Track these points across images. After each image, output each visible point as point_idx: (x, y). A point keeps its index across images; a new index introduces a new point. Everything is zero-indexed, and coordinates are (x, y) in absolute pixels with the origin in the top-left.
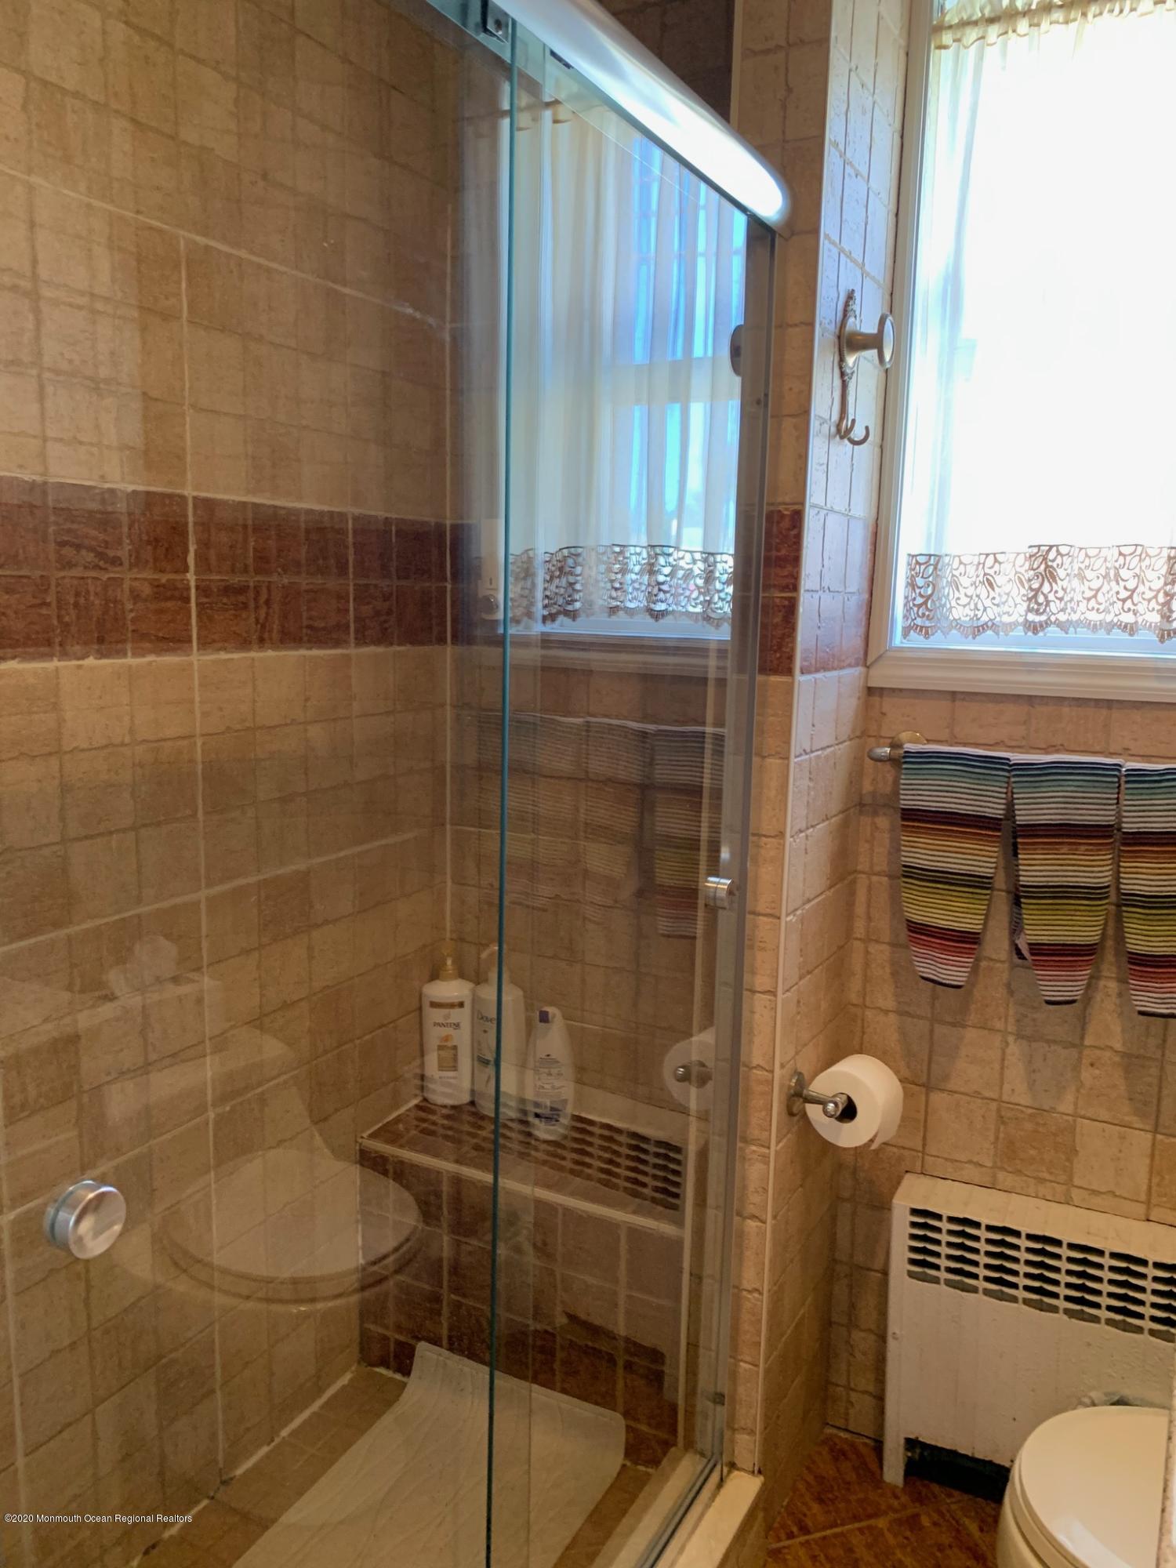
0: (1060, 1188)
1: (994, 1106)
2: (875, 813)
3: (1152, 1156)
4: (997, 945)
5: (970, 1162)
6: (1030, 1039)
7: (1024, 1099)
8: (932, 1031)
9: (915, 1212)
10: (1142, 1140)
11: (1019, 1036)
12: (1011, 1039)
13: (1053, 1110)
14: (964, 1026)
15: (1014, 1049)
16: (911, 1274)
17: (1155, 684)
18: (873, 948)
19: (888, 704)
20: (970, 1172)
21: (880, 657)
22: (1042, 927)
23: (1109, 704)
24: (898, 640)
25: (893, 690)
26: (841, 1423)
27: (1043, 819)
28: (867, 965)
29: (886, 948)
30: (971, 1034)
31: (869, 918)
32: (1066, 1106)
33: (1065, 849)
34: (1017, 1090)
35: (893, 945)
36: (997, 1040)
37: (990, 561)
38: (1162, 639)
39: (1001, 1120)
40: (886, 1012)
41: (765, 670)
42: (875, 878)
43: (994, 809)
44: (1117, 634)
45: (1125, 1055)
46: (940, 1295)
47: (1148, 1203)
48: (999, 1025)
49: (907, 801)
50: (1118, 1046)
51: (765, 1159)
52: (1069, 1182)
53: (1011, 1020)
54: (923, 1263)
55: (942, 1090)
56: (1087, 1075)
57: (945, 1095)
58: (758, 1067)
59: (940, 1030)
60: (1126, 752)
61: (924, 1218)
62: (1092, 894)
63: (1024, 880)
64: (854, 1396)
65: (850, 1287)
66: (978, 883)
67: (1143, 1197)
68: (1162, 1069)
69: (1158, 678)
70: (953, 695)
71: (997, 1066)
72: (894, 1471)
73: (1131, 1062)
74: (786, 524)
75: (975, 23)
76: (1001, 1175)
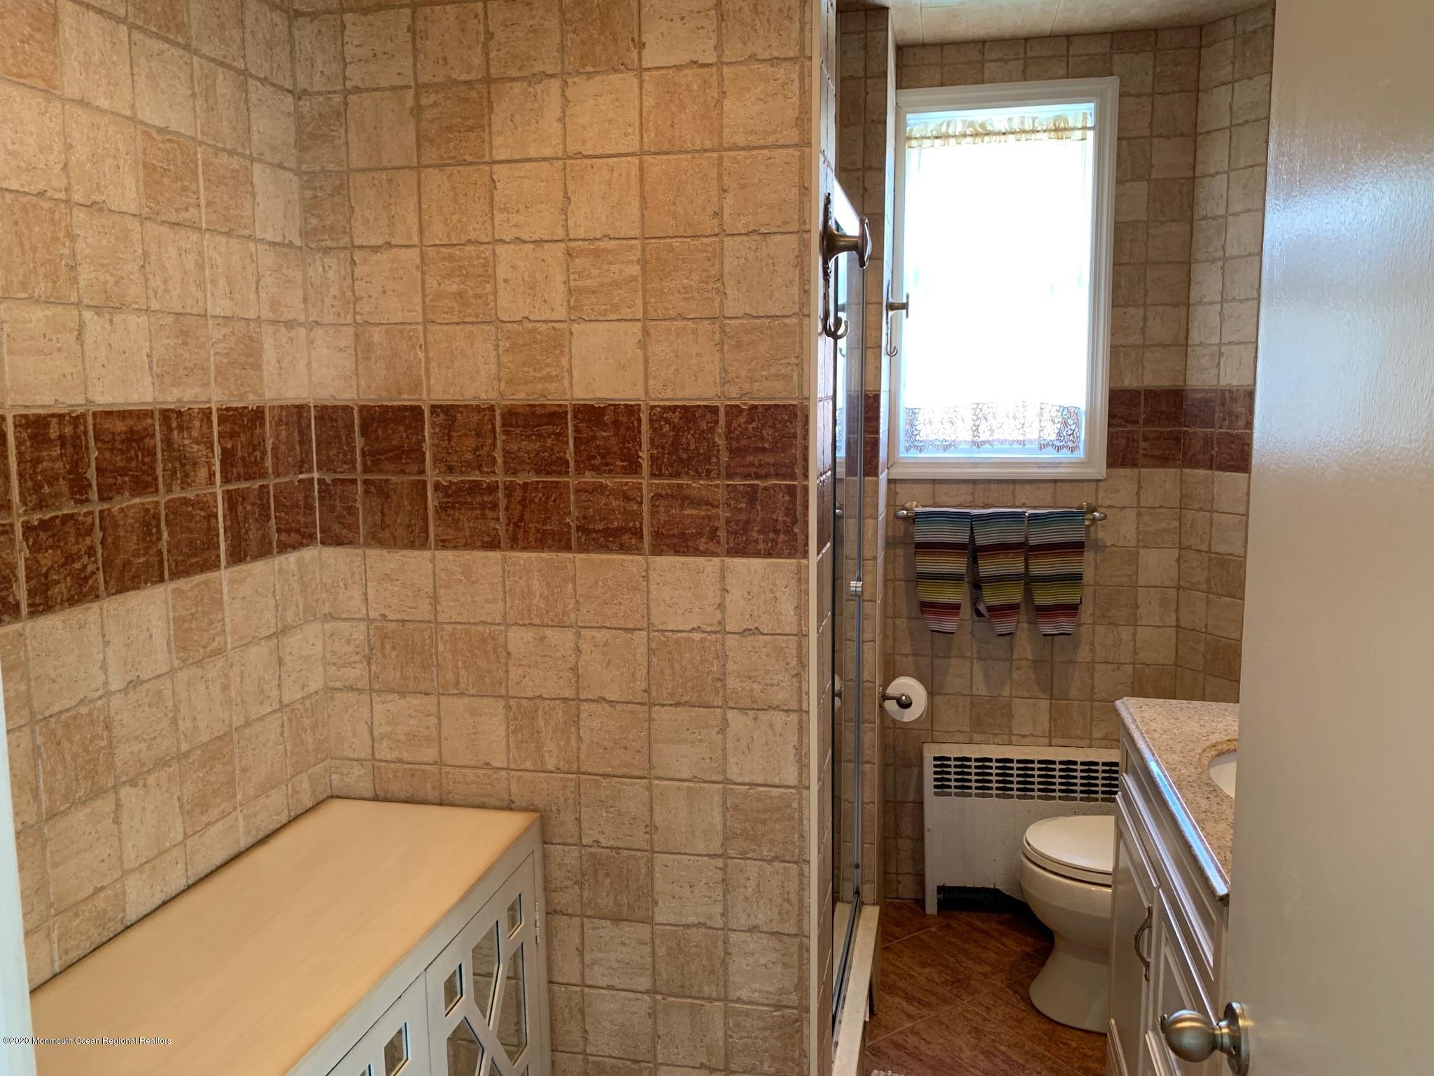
0: (1006, 737)
1: (968, 698)
2: (895, 548)
3: (1050, 712)
4: (966, 611)
5: (958, 731)
6: (985, 659)
7: (983, 692)
8: (932, 663)
9: (936, 759)
10: (1044, 704)
11: (979, 659)
12: (975, 661)
13: (1000, 696)
14: (950, 658)
15: (977, 666)
16: (936, 794)
17: (1036, 470)
18: (897, 621)
19: (899, 488)
20: (959, 737)
21: (894, 463)
22: (992, 597)
23: (1014, 482)
24: (903, 454)
25: (901, 480)
26: (894, 895)
27: (991, 542)
28: (894, 631)
29: (906, 621)
30: (954, 661)
31: (895, 605)
32: (1006, 692)
33: (1002, 556)
34: (981, 689)
35: (908, 618)
36: (968, 663)
37: (951, 411)
38: (1041, 449)
39: (973, 705)
40: (907, 656)
41: (866, 474)
42: (897, 583)
43: (965, 539)
44: (1016, 446)
45: (1034, 661)
46: (953, 802)
47: (1050, 737)
48: (968, 654)
49: (920, 538)
50: (1030, 657)
51: (873, 730)
52: (1011, 734)
53: (974, 651)
54: (942, 786)
55: (939, 694)
56: (1016, 675)
57: (942, 697)
58: (868, 681)
59: (936, 661)
60: (1024, 505)
61: (941, 761)
62: (1015, 578)
63: (982, 574)
64: (900, 878)
65: (895, 815)
66: (957, 578)
67: (1047, 734)
68: (1052, 665)
69: (1038, 467)
70: (934, 482)
71: (969, 677)
72: (931, 907)
73: (1037, 664)
74: (871, 401)
75: (929, 138)
76: (975, 735)
